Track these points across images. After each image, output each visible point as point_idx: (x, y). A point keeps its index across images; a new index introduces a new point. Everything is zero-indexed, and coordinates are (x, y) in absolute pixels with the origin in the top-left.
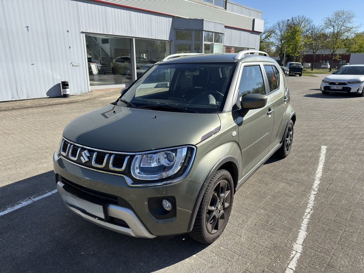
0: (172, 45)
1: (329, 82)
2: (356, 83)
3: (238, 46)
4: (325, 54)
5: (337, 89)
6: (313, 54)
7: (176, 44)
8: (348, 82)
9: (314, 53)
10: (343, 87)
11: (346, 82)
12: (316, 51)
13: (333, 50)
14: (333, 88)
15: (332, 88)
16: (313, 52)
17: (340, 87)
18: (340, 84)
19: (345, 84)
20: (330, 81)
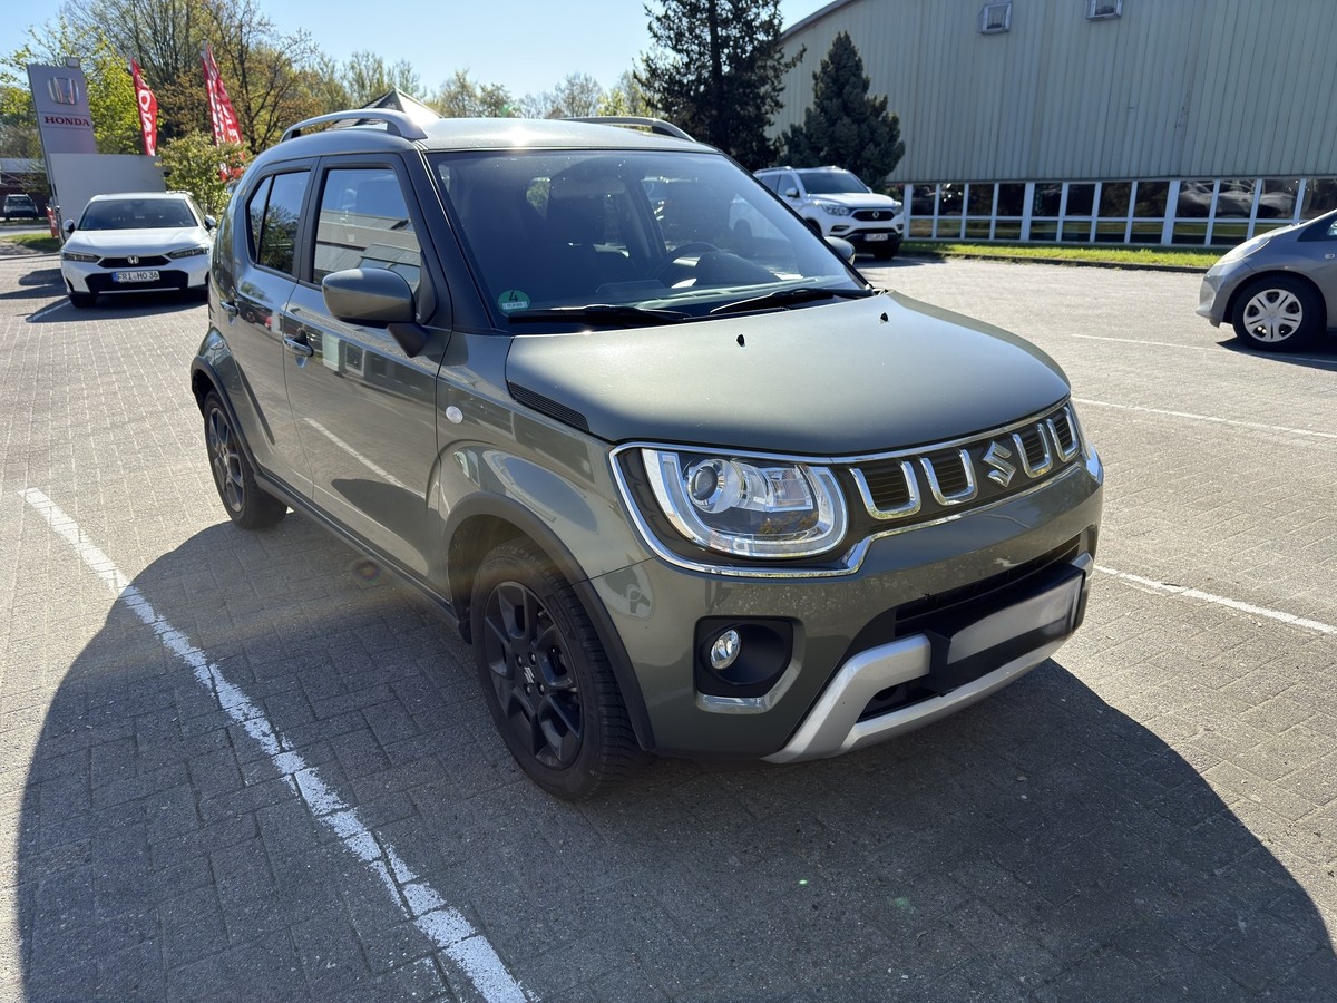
1: (98, 258)
2: (191, 255)
5: (140, 279)
8: (169, 255)
10: (160, 272)
11: (162, 254)
14: (127, 279)
15: (121, 280)
17: (151, 274)
18: (146, 262)
19: (158, 261)
20: (103, 256)
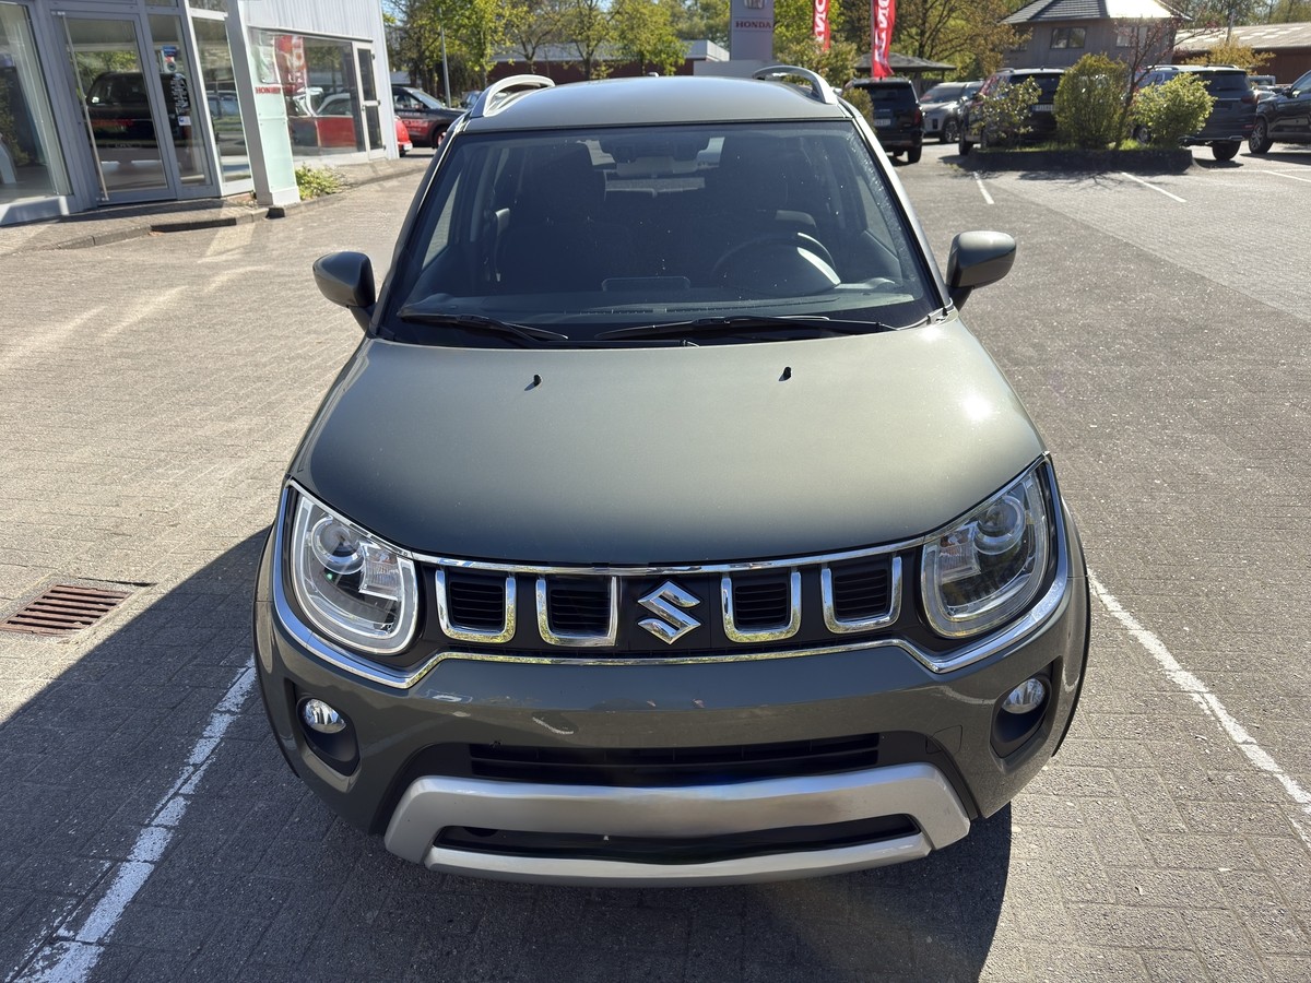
0: (38, 19)
3: (311, 32)
4: (567, 62)
6: (524, 59)
7: (61, 17)
9: (527, 56)
12: (534, 49)
13: (588, 46)
16: (523, 52)
